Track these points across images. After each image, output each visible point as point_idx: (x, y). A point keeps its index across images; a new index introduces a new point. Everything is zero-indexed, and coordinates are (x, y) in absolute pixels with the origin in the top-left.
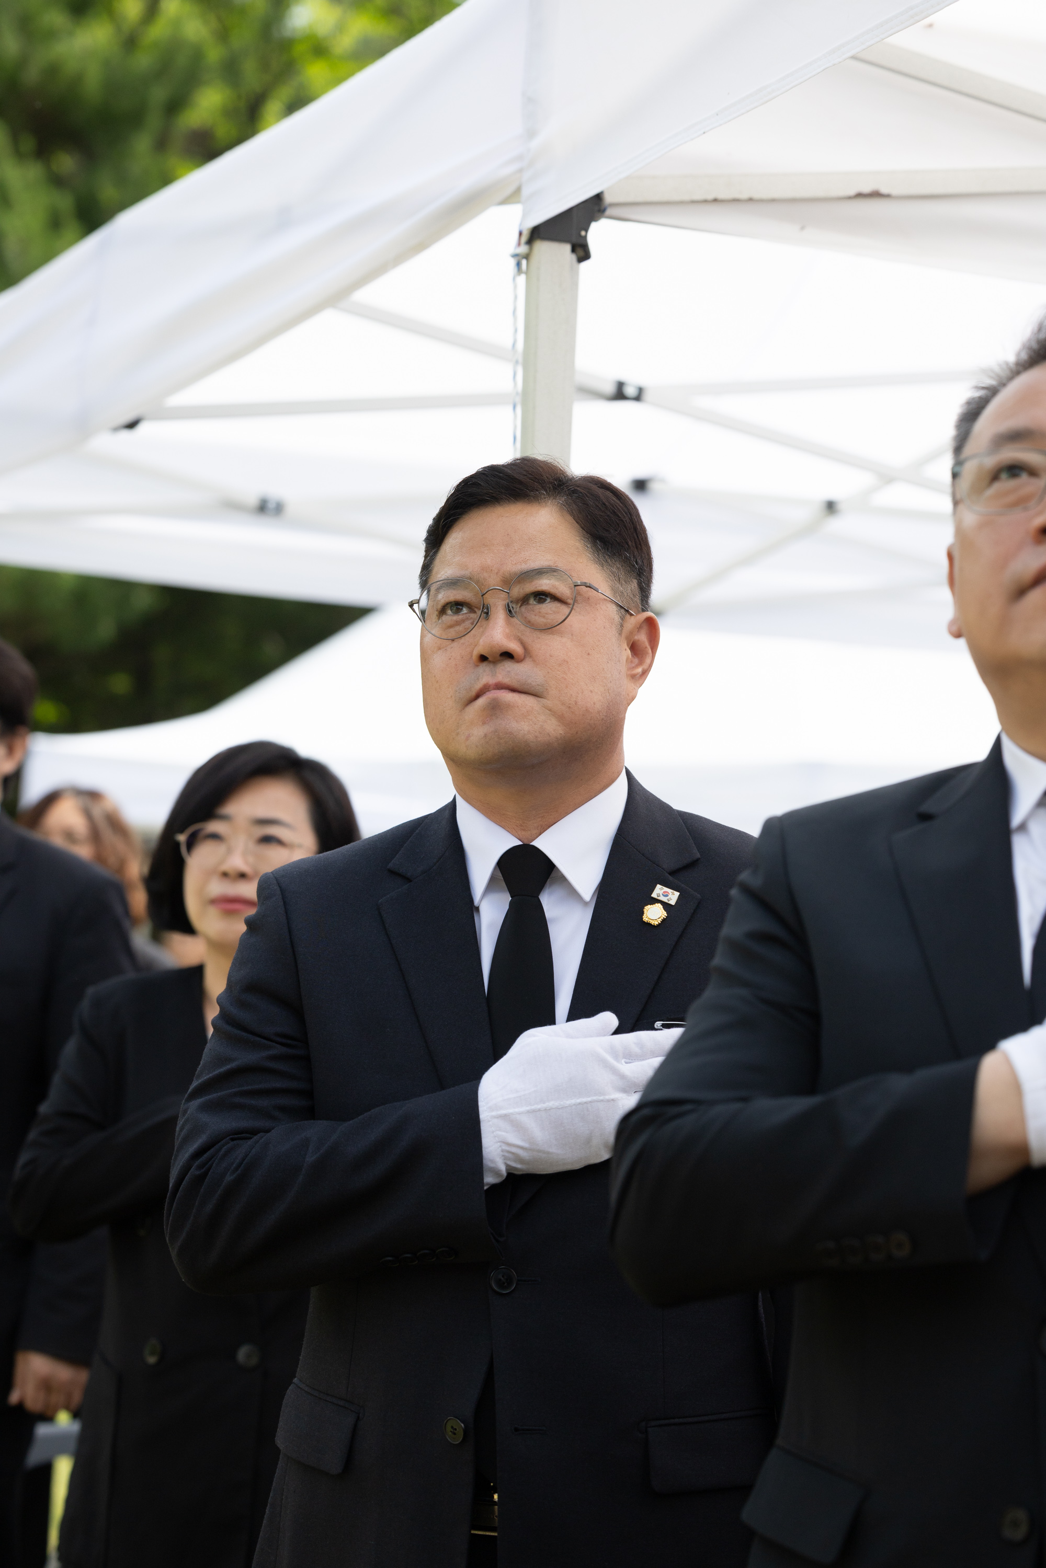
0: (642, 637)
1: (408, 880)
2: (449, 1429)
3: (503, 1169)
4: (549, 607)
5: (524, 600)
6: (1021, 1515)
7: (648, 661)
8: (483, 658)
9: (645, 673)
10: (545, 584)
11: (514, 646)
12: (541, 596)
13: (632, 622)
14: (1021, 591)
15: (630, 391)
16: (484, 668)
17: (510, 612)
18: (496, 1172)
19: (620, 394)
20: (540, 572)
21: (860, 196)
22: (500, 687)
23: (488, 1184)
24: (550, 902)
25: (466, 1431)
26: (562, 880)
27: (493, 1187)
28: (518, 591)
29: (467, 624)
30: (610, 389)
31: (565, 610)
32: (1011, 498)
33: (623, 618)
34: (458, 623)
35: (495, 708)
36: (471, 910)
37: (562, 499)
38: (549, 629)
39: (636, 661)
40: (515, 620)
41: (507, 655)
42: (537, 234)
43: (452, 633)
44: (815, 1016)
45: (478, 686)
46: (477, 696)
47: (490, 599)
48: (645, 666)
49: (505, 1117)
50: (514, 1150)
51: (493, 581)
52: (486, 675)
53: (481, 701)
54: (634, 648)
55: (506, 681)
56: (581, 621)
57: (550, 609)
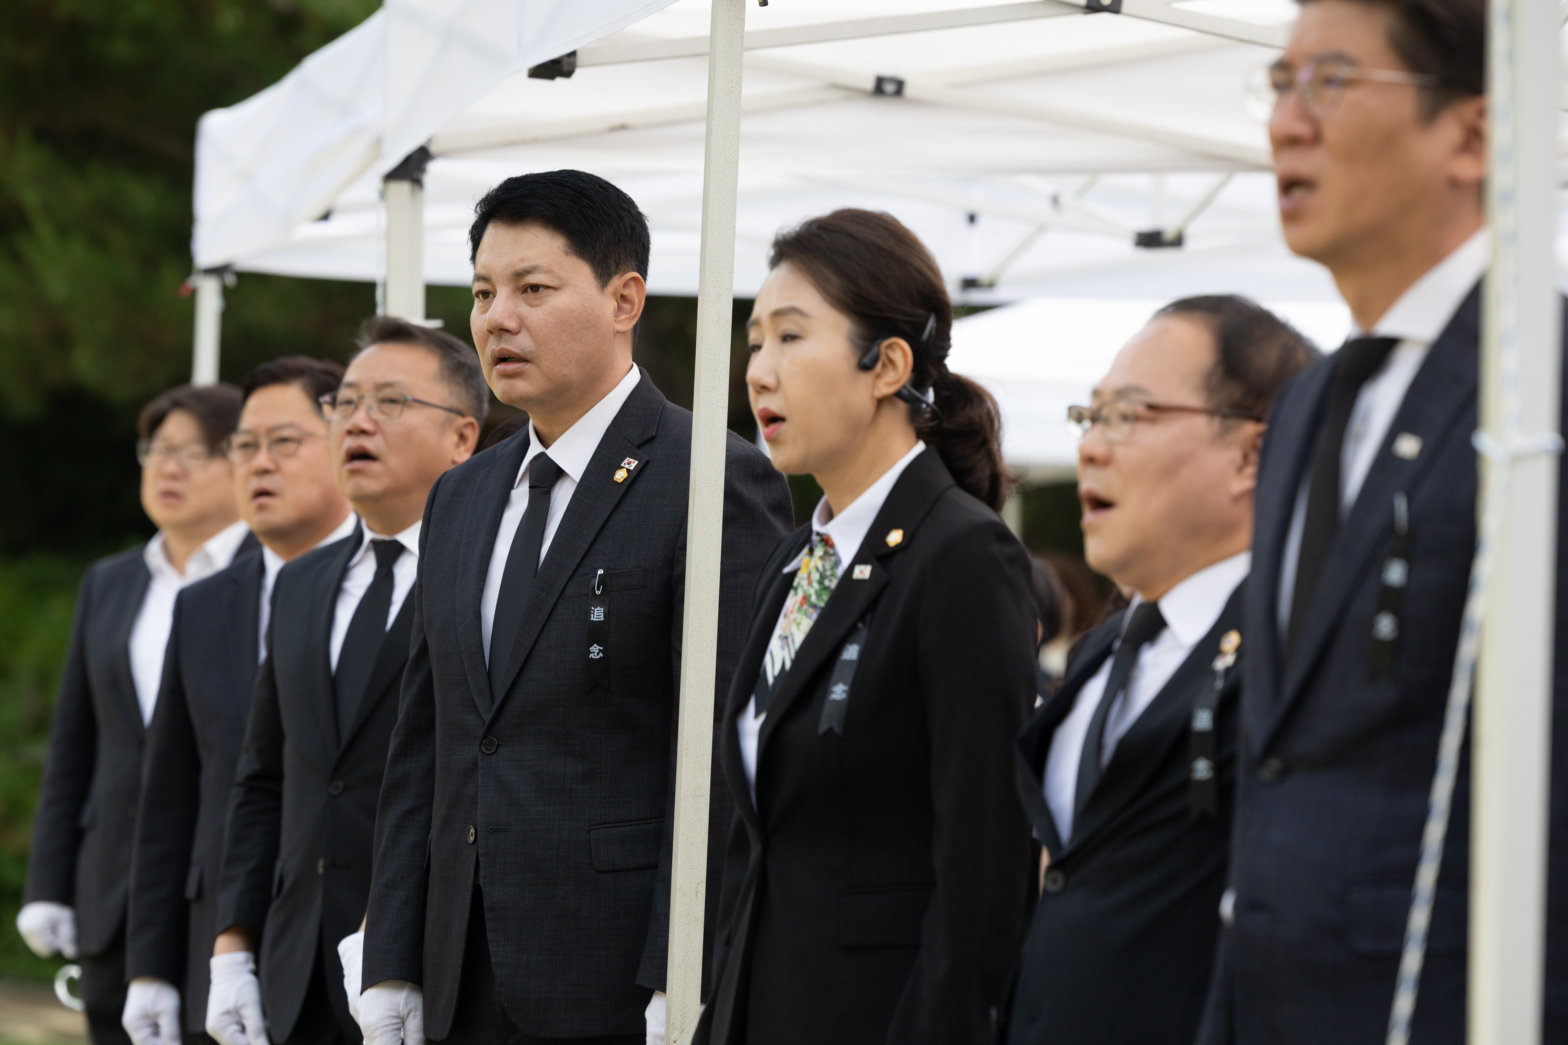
4: (289, 445)
5: (278, 441)
11: (271, 467)
12: (286, 439)
17: (269, 449)
21: (613, 129)
28: (274, 437)
29: (250, 455)
31: (296, 446)
38: (289, 456)
40: (273, 453)
41: (268, 472)
47: (261, 441)
51: (262, 431)
56: (306, 451)
57: (290, 447)
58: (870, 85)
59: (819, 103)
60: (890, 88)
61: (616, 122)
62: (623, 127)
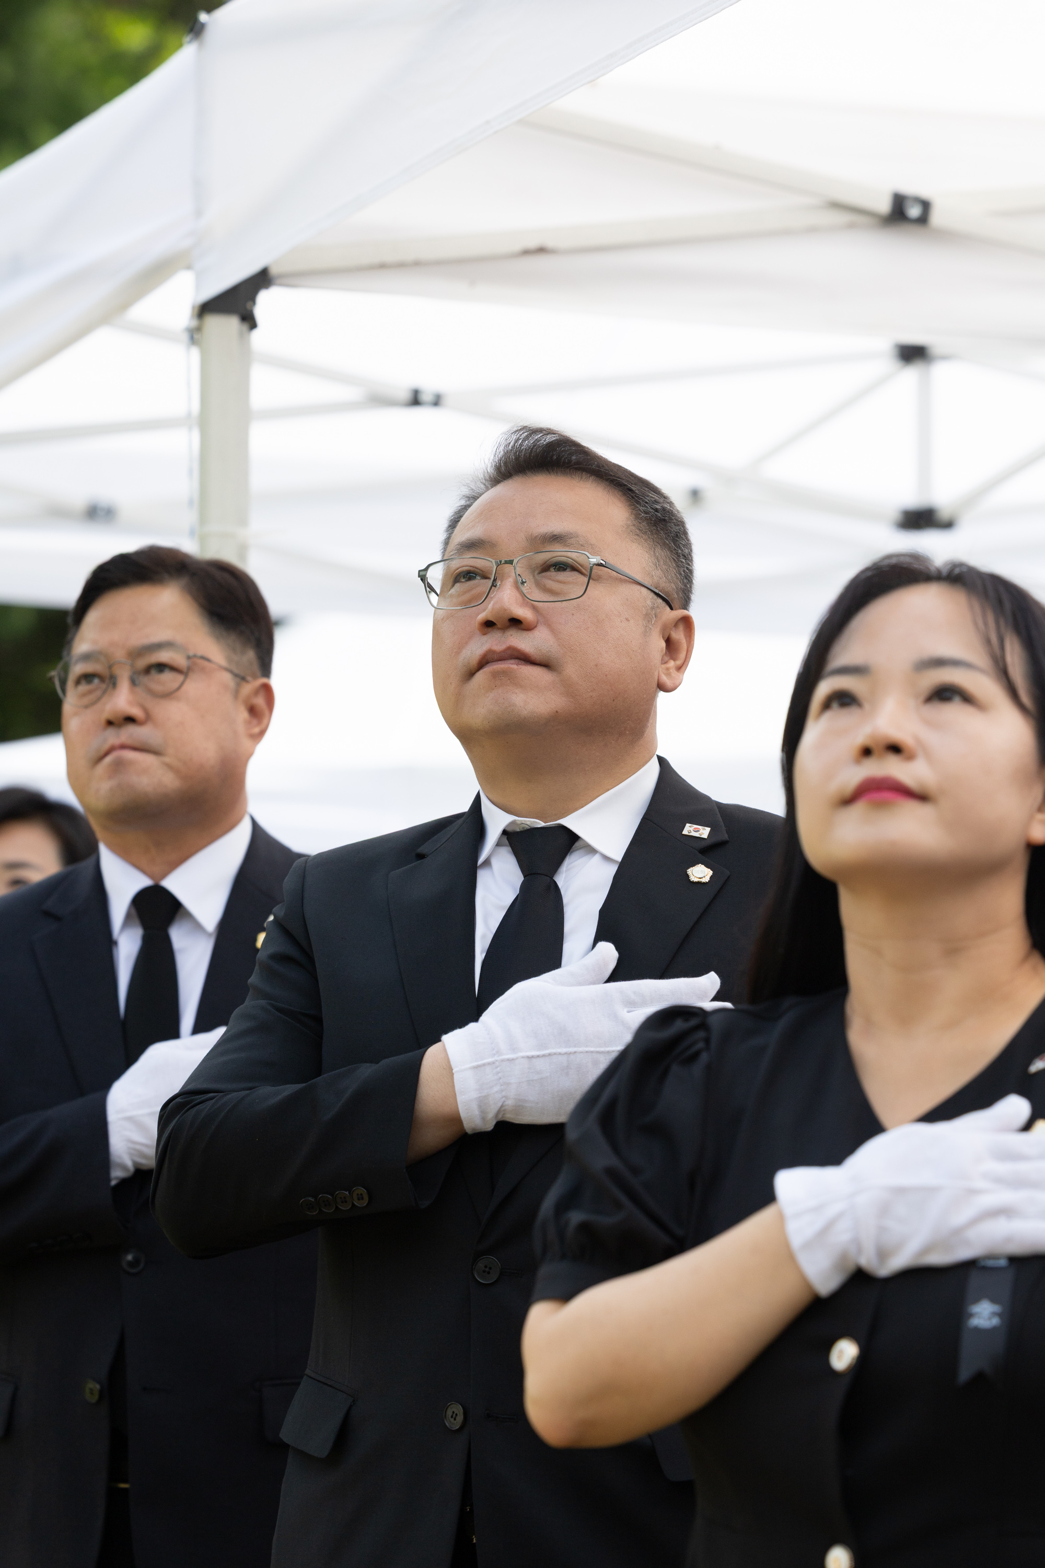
0: (260, 701)
1: (57, 918)
2: (87, 1391)
3: (129, 1164)
4: (167, 676)
5: (148, 670)
6: (458, 1409)
7: (265, 721)
8: (110, 723)
9: (262, 733)
10: (164, 656)
11: (136, 712)
12: (161, 667)
13: (247, 689)
14: (471, 674)
15: (426, 397)
16: (110, 732)
17: (133, 682)
18: (124, 1167)
19: (415, 400)
20: (159, 646)
21: (527, 252)
22: (123, 747)
23: (116, 1178)
24: (178, 936)
25: (101, 1392)
26: (188, 915)
27: (124, 1182)
28: (142, 663)
29: (98, 693)
30: (405, 395)
31: (180, 678)
32: (467, 596)
33: (238, 686)
34: (90, 692)
35: (119, 766)
36: (110, 943)
37: (184, 581)
38: (168, 695)
39: (255, 721)
40: (138, 690)
41: (130, 720)
42: (207, 308)
43: (86, 700)
44: (319, 1020)
45: (106, 747)
46: (107, 754)
47: (117, 671)
48: (263, 726)
49: (130, 1119)
50: (138, 1147)
51: (119, 655)
52: (113, 737)
53: (108, 759)
54: (253, 711)
55: (129, 742)
56: (194, 687)
57: (168, 678)
58: (884, 206)
59: (812, 230)
60: (914, 211)
61: (533, 244)
62: (541, 250)
